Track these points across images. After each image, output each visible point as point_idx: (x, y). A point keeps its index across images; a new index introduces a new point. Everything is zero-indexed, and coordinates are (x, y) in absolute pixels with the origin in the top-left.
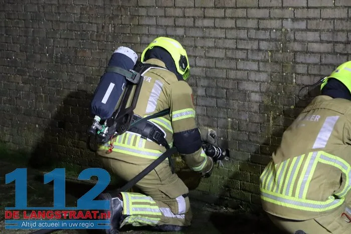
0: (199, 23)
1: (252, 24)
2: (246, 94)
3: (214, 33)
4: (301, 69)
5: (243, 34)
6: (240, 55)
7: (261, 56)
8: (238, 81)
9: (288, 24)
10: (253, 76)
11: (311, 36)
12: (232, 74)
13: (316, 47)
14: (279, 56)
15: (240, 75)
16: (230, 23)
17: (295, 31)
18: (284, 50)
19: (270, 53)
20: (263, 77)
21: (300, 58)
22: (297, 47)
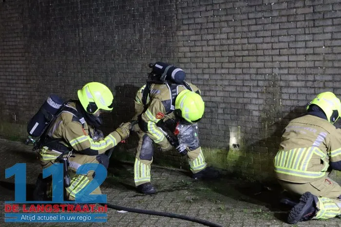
0: (219, 71)
1: (253, 71)
2: (249, 112)
3: (228, 77)
4: (285, 97)
5: (247, 77)
6: (246, 89)
7: (259, 89)
8: (245, 104)
9: (276, 71)
10: (254, 101)
11: (291, 77)
12: (241, 101)
13: (295, 84)
14: (271, 89)
15: (245, 100)
16: (239, 71)
17: (280, 75)
18: (274, 86)
19: (265, 88)
20: (261, 101)
21: (285, 90)
22: (282, 84)
